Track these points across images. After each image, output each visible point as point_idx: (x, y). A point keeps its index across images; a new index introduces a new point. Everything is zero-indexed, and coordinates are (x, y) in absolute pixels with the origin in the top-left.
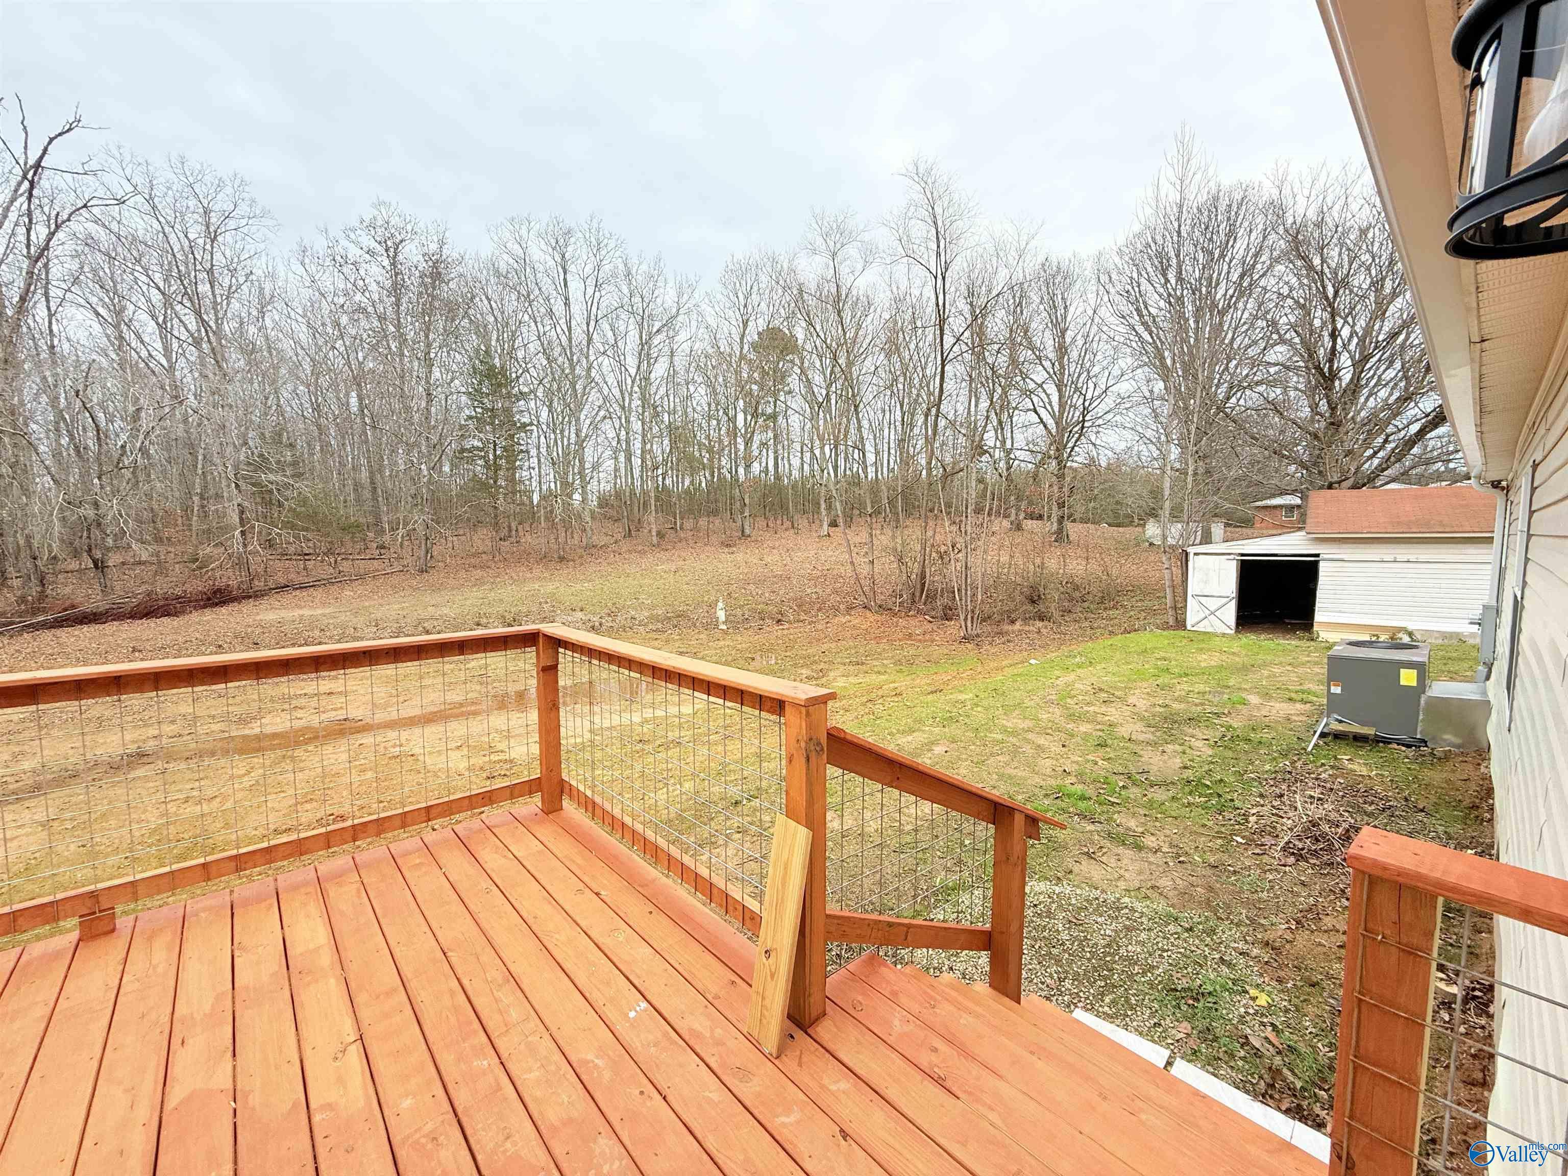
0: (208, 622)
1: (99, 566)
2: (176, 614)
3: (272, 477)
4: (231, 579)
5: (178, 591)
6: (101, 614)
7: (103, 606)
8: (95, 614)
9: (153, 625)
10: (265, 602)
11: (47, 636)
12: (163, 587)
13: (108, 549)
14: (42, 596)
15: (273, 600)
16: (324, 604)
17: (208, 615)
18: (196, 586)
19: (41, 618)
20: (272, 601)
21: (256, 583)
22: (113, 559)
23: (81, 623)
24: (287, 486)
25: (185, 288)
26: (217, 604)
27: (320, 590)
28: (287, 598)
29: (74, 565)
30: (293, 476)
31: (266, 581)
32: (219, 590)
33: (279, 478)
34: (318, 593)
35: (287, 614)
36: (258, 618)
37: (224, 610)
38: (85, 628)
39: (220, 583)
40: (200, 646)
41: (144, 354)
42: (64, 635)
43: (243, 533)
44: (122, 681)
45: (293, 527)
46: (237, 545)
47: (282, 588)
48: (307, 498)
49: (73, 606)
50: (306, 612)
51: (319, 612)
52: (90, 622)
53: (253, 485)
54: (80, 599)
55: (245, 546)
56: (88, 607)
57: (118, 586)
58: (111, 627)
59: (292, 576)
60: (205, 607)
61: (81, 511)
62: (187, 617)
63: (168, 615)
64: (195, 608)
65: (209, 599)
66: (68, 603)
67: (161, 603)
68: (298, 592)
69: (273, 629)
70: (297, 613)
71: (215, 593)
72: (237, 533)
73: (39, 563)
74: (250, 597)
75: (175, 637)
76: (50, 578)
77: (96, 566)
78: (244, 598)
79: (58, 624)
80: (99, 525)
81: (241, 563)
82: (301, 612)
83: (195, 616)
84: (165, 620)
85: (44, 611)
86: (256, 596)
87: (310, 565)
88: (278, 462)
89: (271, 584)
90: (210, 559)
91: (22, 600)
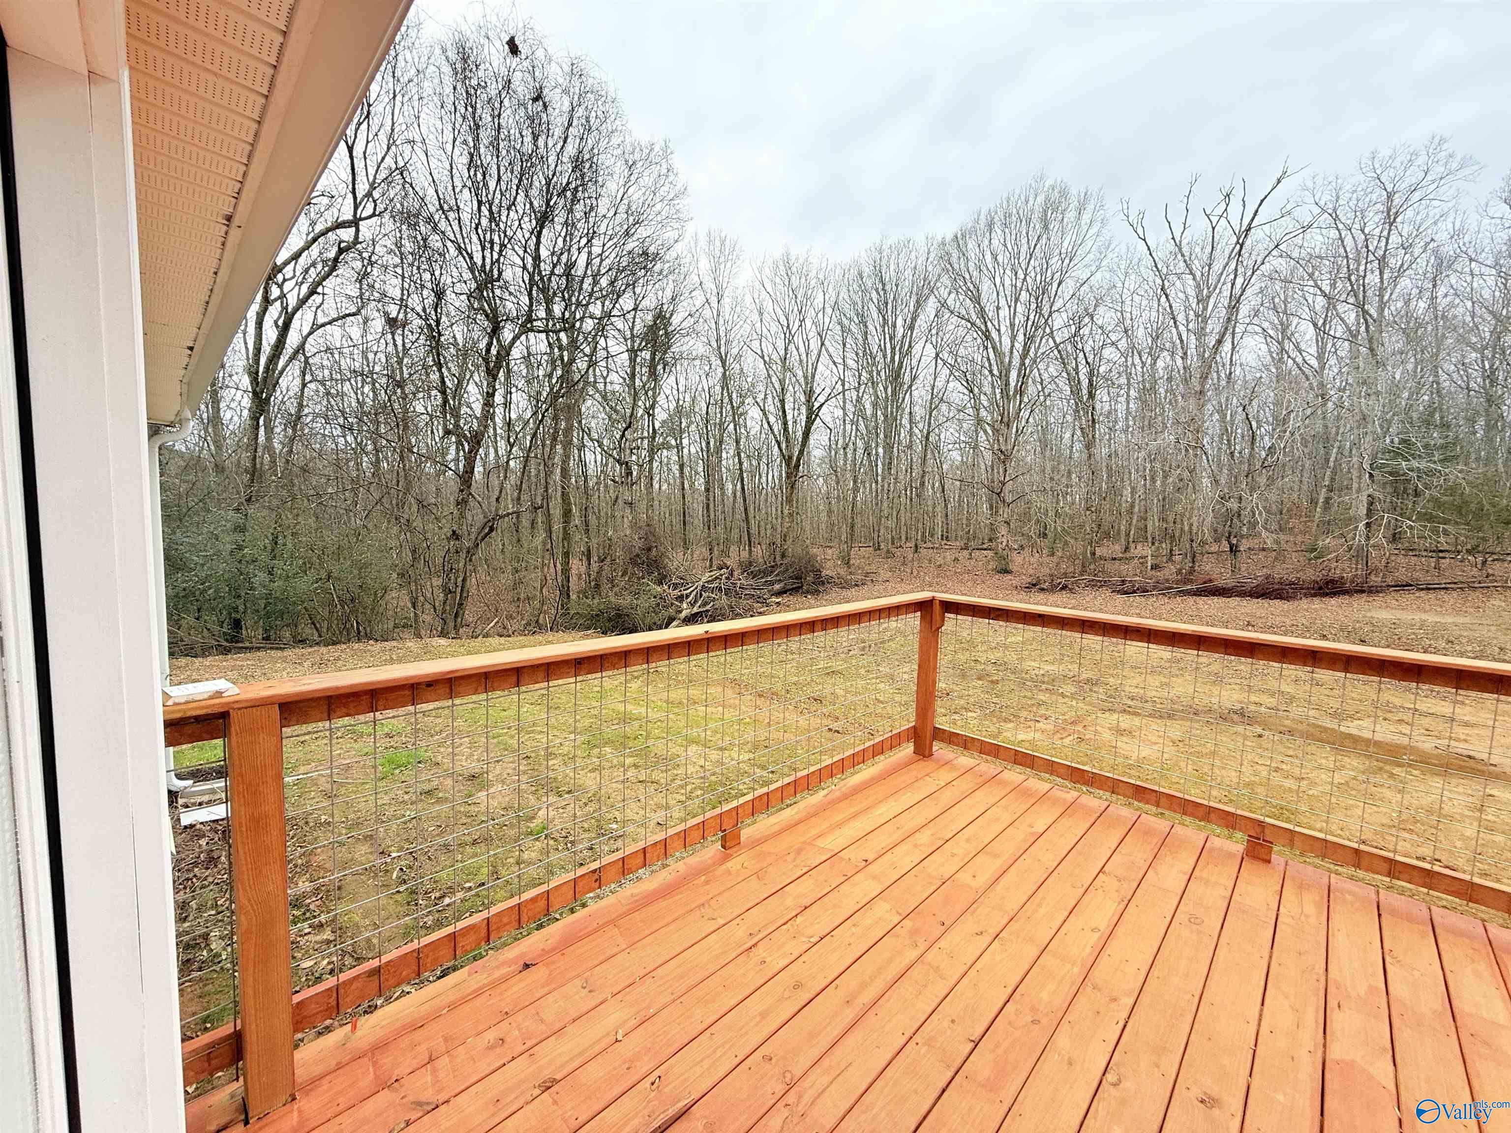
0: (1316, 610)
1: (1234, 550)
2: (1287, 598)
3: (1415, 464)
4: (1345, 570)
5: (1292, 578)
6: (1229, 590)
7: (1231, 583)
8: (1224, 589)
9: (1266, 605)
10: (1379, 599)
11: (1191, 600)
12: (1282, 572)
13: (1242, 536)
14: (1192, 571)
15: (1391, 599)
16: (1458, 612)
17: (1317, 604)
18: (1310, 575)
19: (1189, 587)
20: (1388, 598)
21: (1373, 577)
22: (1244, 545)
23: (1214, 595)
24: (1431, 473)
25: (1352, 285)
26: (1327, 595)
27: (1455, 594)
28: (1407, 598)
29: (1214, 548)
30: (1441, 461)
31: (1384, 576)
32: (1332, 581)
33: (1423, 465)
34: (1451, 598)
35: (1406, 616)
36: (1369, 615)
37: (1333, 601)
38: (1216, 599)
39: (1336, 574)
40: (1306, 632)
41: (1299, 360)
42: (1201, 602)
43: (1368, 525)
44: (1318, 656)
45: (1431, 519)
46: (1360, 539)
47: (1403, 586)
48: (1458, 485)
49: (1210, 581)
50: (1431, 618)
51: (1450, 620)
52: (1220, 595)
53: (1391, 474)
54: (1215, 576)
55: (1368, 538)
56: (1220, 583)
57: (1244, 567)
58: (1234, 601)
59: (1416, 575)
60: (1315, 595)
61: (1229, 505)
62: (1296, 603)
63: (1281, 598)
64: (1305, 595)
65: (1320, 588)
66: (1208, 577)
67: (1276, 587)
68: (1422, 594)
69: (1386, 629)
70: (1418, 616)
71: (1327, 583)
72: (1361, 526)
73: (1194, 545)
74: (1363, 592)
75: (1283, 619)
76: (1198, 557)
77: (1231, 550)
78: (1357, 592)
79: (1198, 593)
80: (1239, 515)
81: (1360, 555)
82: (1424, 616)
83: (1304, 603)
84: (1277, 602)
85: (1191, 581)
86: (1371, 592)
87: (1444, 563)
88: (1426, 446)
89: (1390, 581)
90: (1327, 549)
91: (1179, 572)
